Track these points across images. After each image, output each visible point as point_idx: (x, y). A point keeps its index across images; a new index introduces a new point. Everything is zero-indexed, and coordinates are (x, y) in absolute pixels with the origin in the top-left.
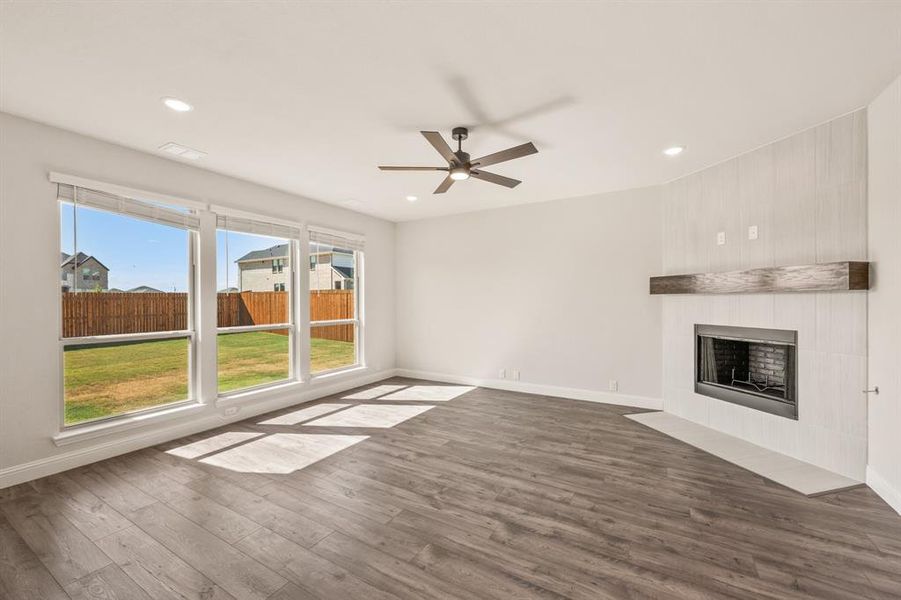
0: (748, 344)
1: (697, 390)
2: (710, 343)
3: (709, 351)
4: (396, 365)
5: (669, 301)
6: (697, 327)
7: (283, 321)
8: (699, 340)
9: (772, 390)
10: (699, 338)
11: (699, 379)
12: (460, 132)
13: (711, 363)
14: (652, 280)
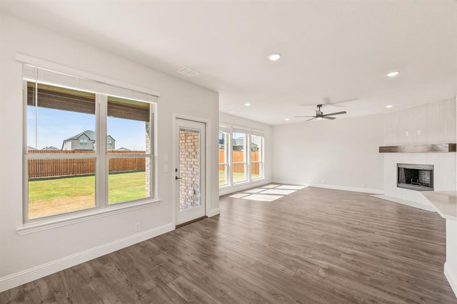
0: (418, 170)
1: (398, 186)
2: (403, 170)
3: (403, 172)
4: (272, 179)
5: (387, 155)
6: (398, 164)
7: (223, 162)
8: (399, 169)
9: (427, 185)
10: (399, 168)
11: (399, 182)
12: (320, 106)
13: (403, 177)
14: (380, 147)
